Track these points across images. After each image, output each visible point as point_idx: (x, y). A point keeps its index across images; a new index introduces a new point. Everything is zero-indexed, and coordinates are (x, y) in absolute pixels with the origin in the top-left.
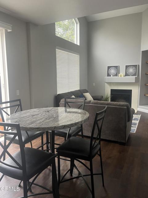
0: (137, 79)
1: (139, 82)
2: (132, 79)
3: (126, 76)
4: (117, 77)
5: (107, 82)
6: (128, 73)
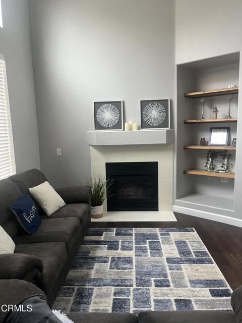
0: (170, 134)
1: (174, 143)
2: (159, 135)
3: (142, 127)
4: (120, 131)
5: (96, 145)
6: (148, 119)
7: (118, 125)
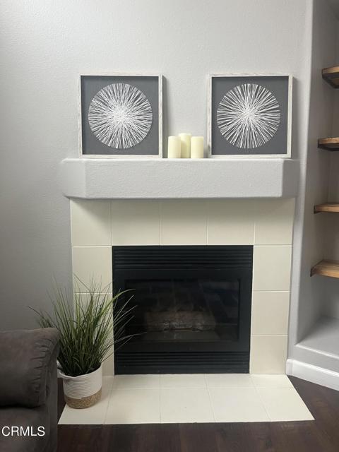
1: (297, 197)
3: (214, 153)
4: (158, 158)
5: (84, 195)
6: (231, 131)
7: (149, 144)
